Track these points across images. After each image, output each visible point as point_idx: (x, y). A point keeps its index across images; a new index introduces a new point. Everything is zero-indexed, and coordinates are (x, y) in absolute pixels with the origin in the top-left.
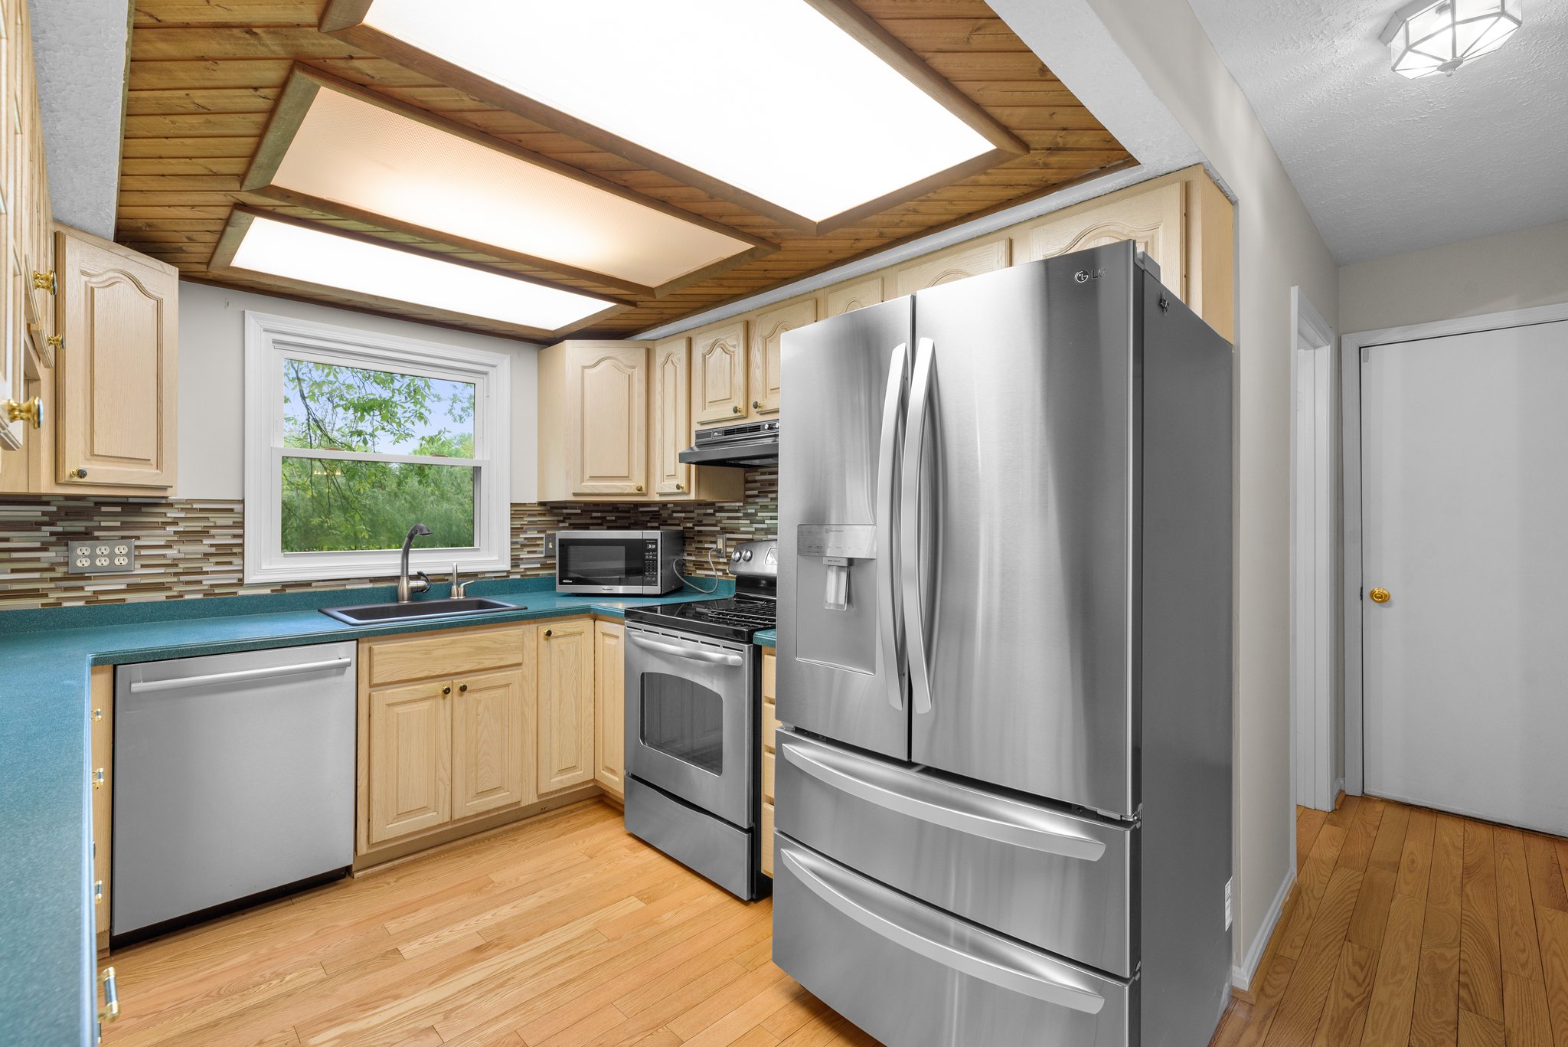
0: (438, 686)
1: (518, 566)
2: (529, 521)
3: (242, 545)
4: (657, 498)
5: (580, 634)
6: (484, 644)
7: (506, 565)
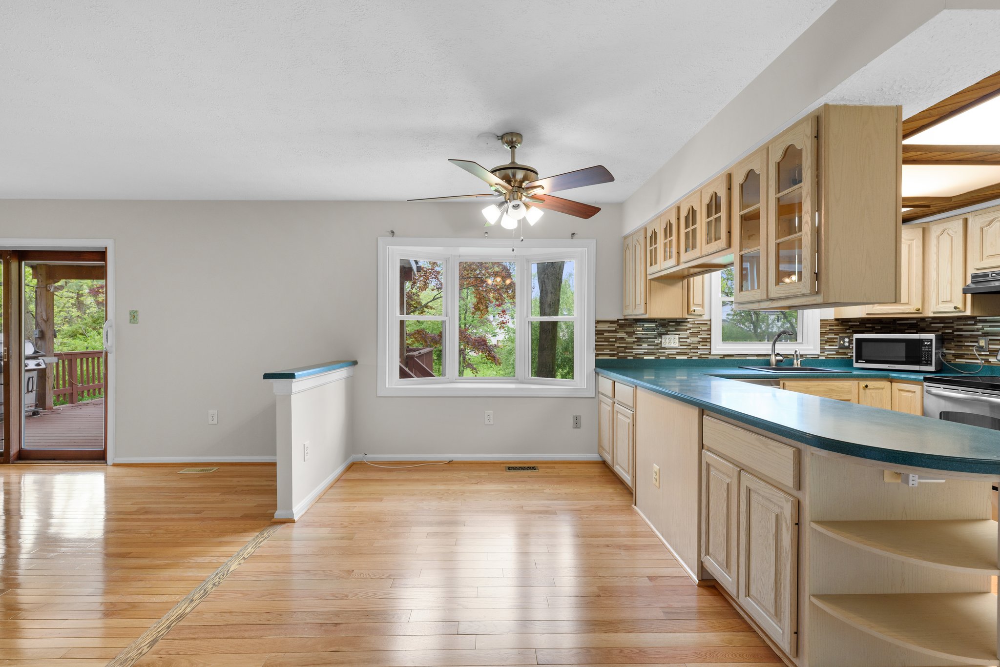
1: (824, 352)
2: (830, 329)
3: (710, 338)
4: (932, 315)
5: (883, 389)
6: (833, 388)
7: (818, 352)
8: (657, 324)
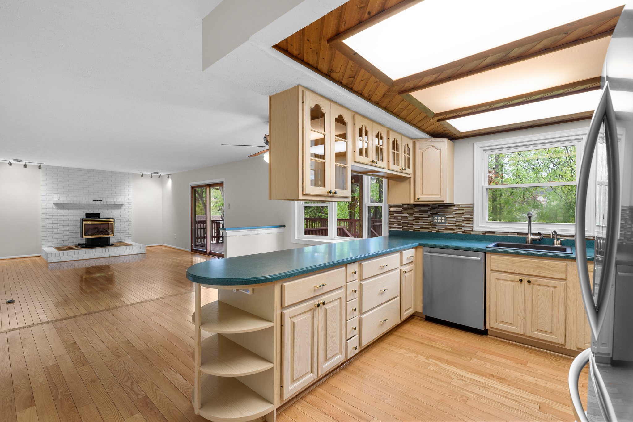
0: (518, 277)
3: (473, 218)
8: (430, 207)
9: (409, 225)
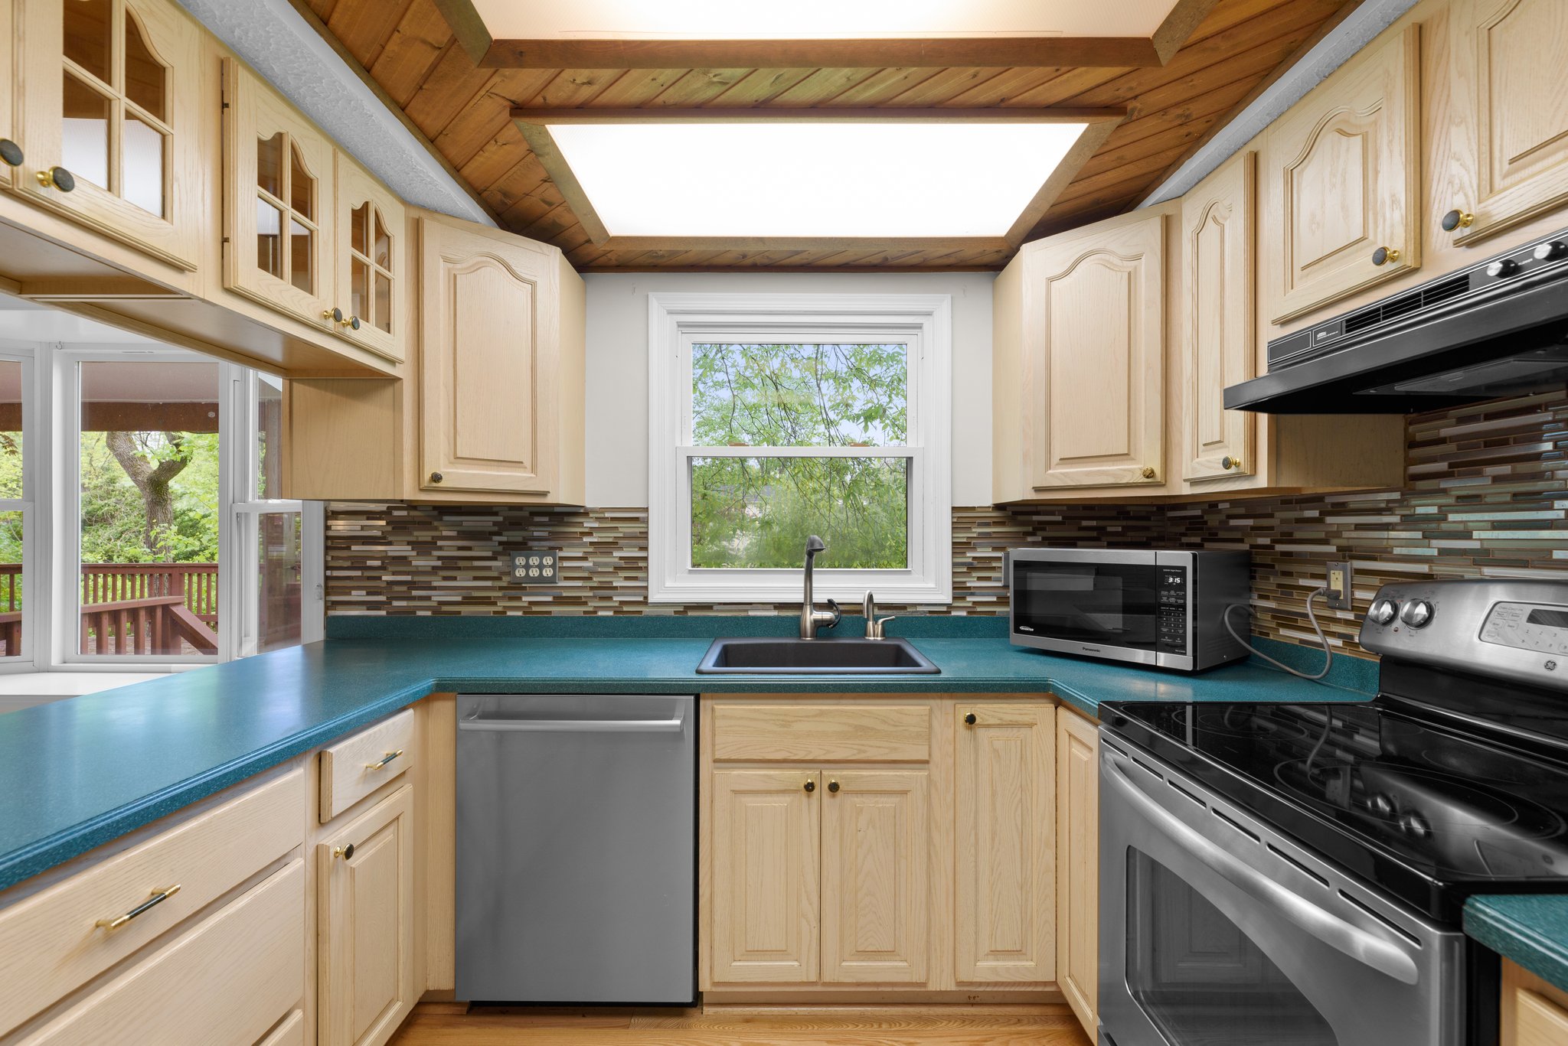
1: (963, 598)
2: (979, 533)
3: (646, 559)
5: (1030, 725)
7: (946, 597)
8: (500, 519)
9: (415, 593)
